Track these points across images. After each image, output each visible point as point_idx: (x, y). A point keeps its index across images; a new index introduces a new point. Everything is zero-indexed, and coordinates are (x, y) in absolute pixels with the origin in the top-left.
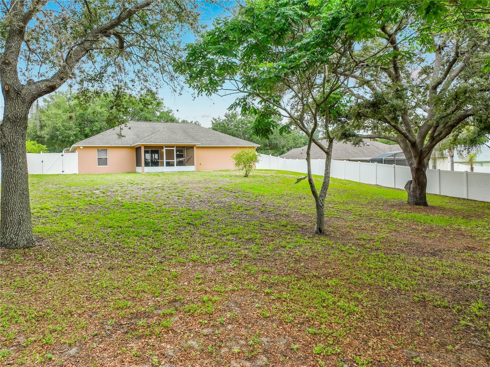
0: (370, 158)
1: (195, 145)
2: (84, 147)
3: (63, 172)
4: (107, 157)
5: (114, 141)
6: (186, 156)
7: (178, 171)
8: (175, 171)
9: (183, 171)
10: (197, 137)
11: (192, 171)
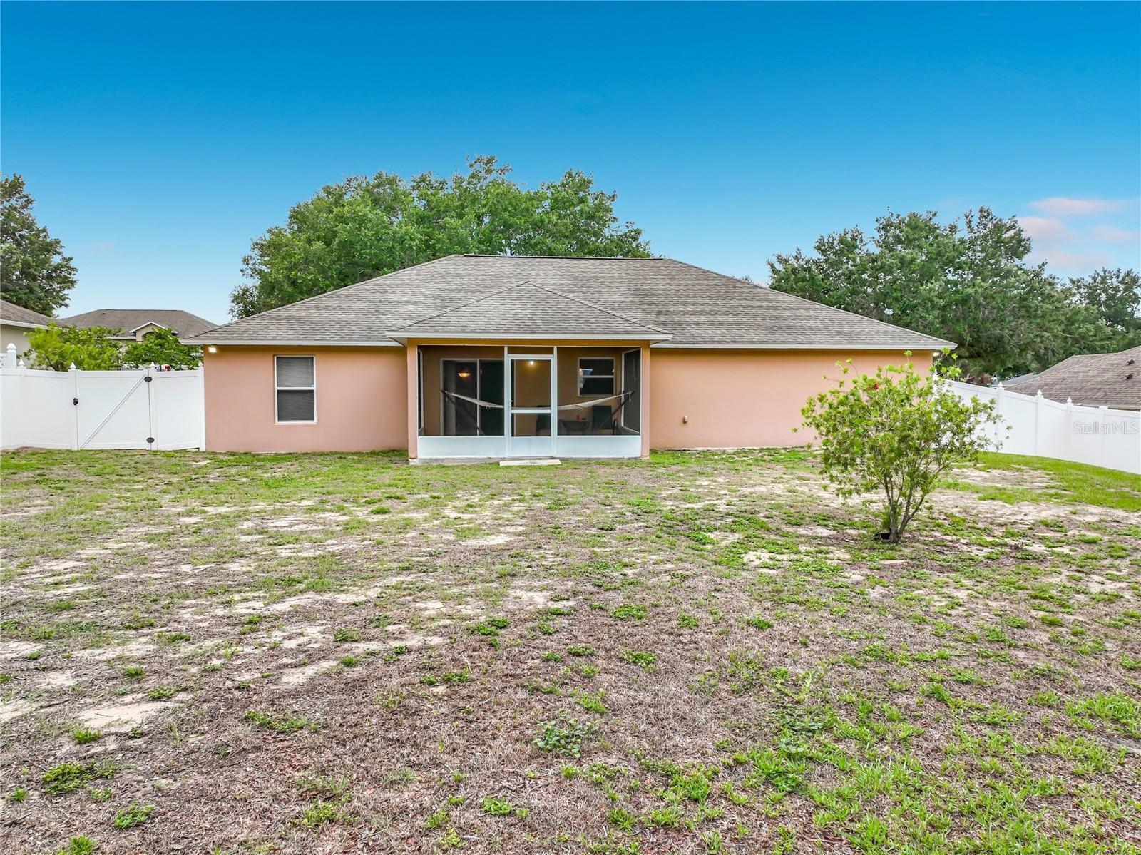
1: (647, 343)
2: (222, 349)
3: (151, 440)
4: (314, 388)
5: (344, 324)
6: (623, 389)
7: (567, 456)
8: (552, 458)
9: (589, 459)
10: (682, 309)
11: (629, 459)
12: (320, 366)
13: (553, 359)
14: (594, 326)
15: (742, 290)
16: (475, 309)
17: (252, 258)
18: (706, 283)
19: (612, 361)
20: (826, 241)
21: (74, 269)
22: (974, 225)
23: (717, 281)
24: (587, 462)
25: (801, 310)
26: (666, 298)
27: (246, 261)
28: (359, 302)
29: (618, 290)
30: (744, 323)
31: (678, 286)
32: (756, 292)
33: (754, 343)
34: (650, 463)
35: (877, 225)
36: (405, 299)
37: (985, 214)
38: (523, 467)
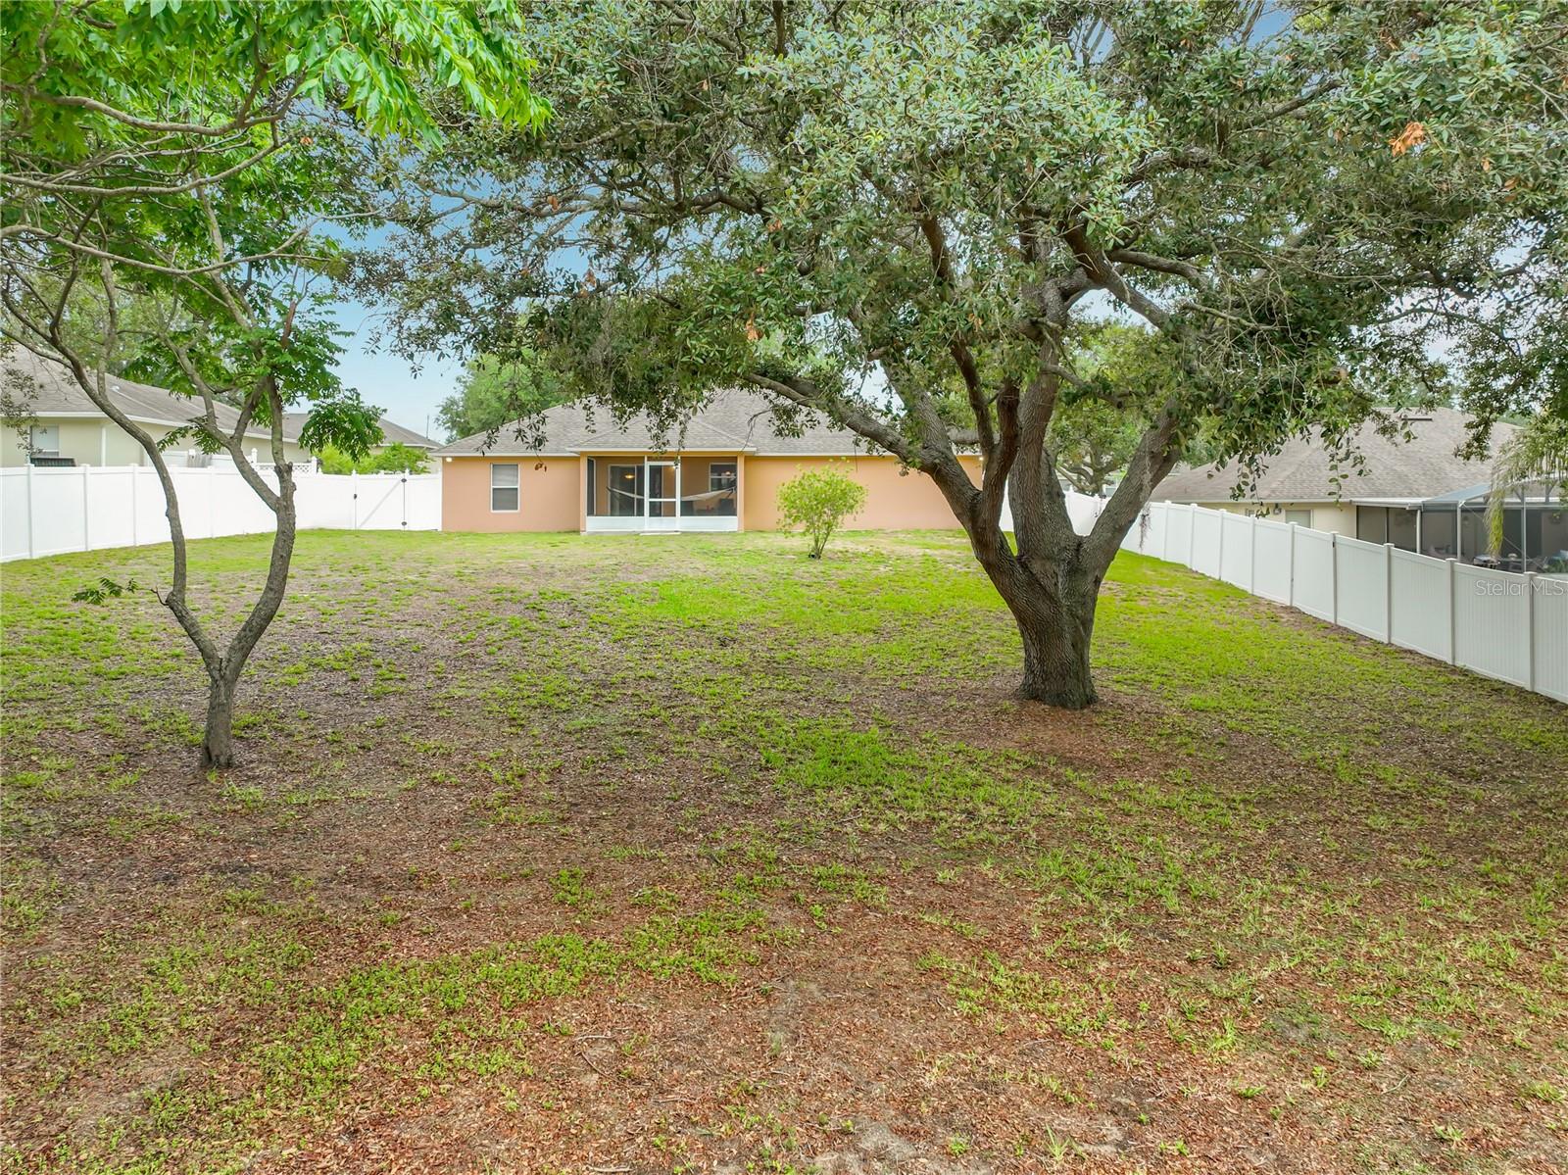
0: (1419, 500)
1: (741, 453)
2: (456, 459)
3: (404, 524)
4: (517, 486)
7: (686, 529)
8: (676, 531)
9: (701, 532)
11: (730, 531)
12: (523, 470)
13: (678, 464)
14: (705, 442)
34: (741, 534)
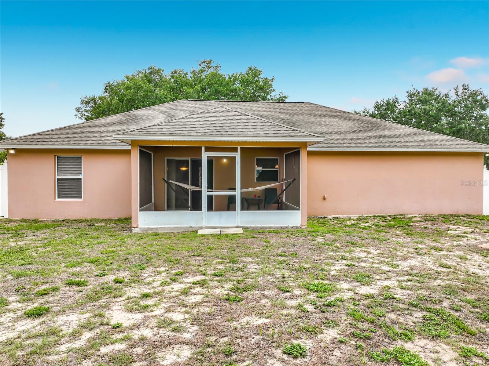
1: (306, 144)
2: (18, 151)
4: (81, 177)
5: (103, 135)
6: (284, 178)
7: (248, 225)
8: (237, 227)
9: (263, 228)
10: (320, 128)
11: (292, 227)
12: (86, 163)
13: (238, 155)
14: (267, 132)
15: (354, 118)
16: (183, 121)
17: (81, 109)
18: (331, 114)
19: (277, 160)
20: (379, 103)
21: (3, 119)
22: (459, 93)
23: (338, 113)
24: (262, 231)
25: (393, 129)
26: (309, 122)
27: (78, 110)
28: (118, 124)
29: (279, 117)
30: (361, 136)
31: (315, 116)
32: (362, 119)
33: (370, 147)
34: (309, 232)
35: (407, 94)
36: (147, 122)
37: (466, 87)
38: (214, 236)
